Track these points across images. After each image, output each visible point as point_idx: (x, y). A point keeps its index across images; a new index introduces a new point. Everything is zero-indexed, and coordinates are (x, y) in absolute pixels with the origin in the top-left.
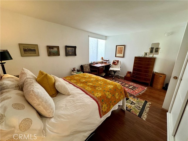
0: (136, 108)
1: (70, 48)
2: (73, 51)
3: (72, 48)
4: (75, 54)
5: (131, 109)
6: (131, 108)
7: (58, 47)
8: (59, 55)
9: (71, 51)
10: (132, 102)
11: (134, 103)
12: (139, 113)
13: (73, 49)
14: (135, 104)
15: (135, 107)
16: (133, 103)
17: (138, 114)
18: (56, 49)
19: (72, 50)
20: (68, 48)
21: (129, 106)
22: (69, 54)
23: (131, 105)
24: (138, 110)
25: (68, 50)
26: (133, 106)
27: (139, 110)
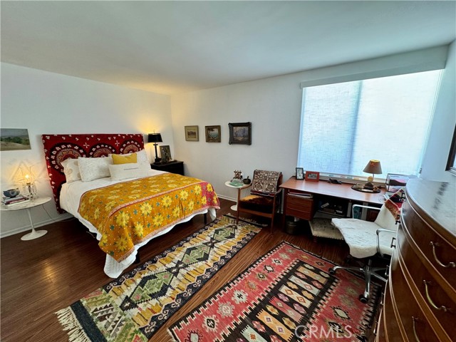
0: (106, 307)
1: (238, 128)
2: (246, 133)
3: (243, 128)
4: (248, 141)
5: (108, 291)
6: (111, 293)
7: (219, 127)
8: (220, 141)
9: (242, 134)
10: (134, 305)
11: (128, 308)
12: (83, 307)
13: (246, 128)
14: (120, 310)
15: (111, 305)
16: (127, 304)
17: (84, 303)
18: (216, 131)
19: (244, 131)
20: (234, 128)
21: (123, 291)
22: (237, 140)
23: (123, 297)
24: (96, 310)
25: (235, 131)
26: (119, 302)
27: (93, 310)
